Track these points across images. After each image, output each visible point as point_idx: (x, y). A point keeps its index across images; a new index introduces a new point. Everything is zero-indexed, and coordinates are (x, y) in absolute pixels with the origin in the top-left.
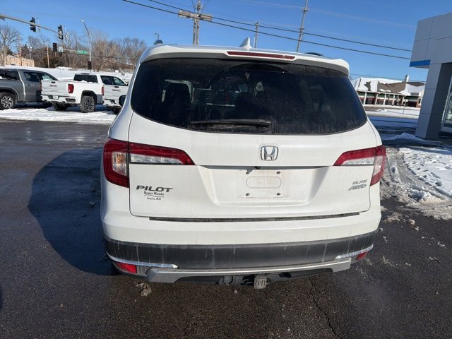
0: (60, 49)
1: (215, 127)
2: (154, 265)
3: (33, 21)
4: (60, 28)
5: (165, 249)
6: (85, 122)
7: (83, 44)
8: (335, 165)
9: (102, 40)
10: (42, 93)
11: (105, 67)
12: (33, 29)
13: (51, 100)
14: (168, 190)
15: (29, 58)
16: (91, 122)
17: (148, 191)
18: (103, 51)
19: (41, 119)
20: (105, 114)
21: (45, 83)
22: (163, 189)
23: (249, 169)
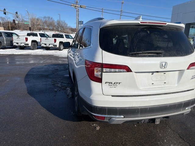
0: (17, 22)
1: (140, 55)
2: (114, 116)
3: (5, 10)
4: (17, 13)
5: (119, 109)
6: (35, 54)
7: (25, 19)
8: (187, 69)
9: (34, 17)
10: (13, 42)
11: (35, 29)
12: (5, 13)
13: (17, 45)
14: (119, 83)
15: (1, 27)
16: (37, 54)
17: (110, 84)
18: (35, 22)
19: (15, 53)
20: (42, 50)
21: (15, 37)
22: (117, 83)
23: (153, 73)
